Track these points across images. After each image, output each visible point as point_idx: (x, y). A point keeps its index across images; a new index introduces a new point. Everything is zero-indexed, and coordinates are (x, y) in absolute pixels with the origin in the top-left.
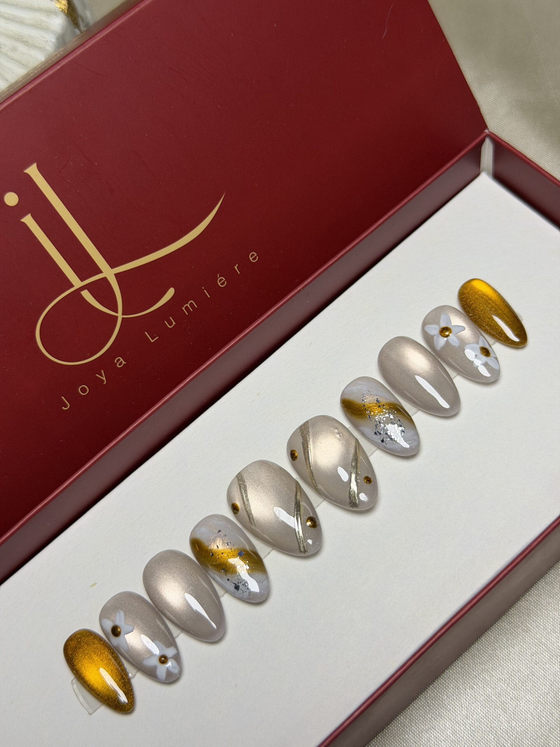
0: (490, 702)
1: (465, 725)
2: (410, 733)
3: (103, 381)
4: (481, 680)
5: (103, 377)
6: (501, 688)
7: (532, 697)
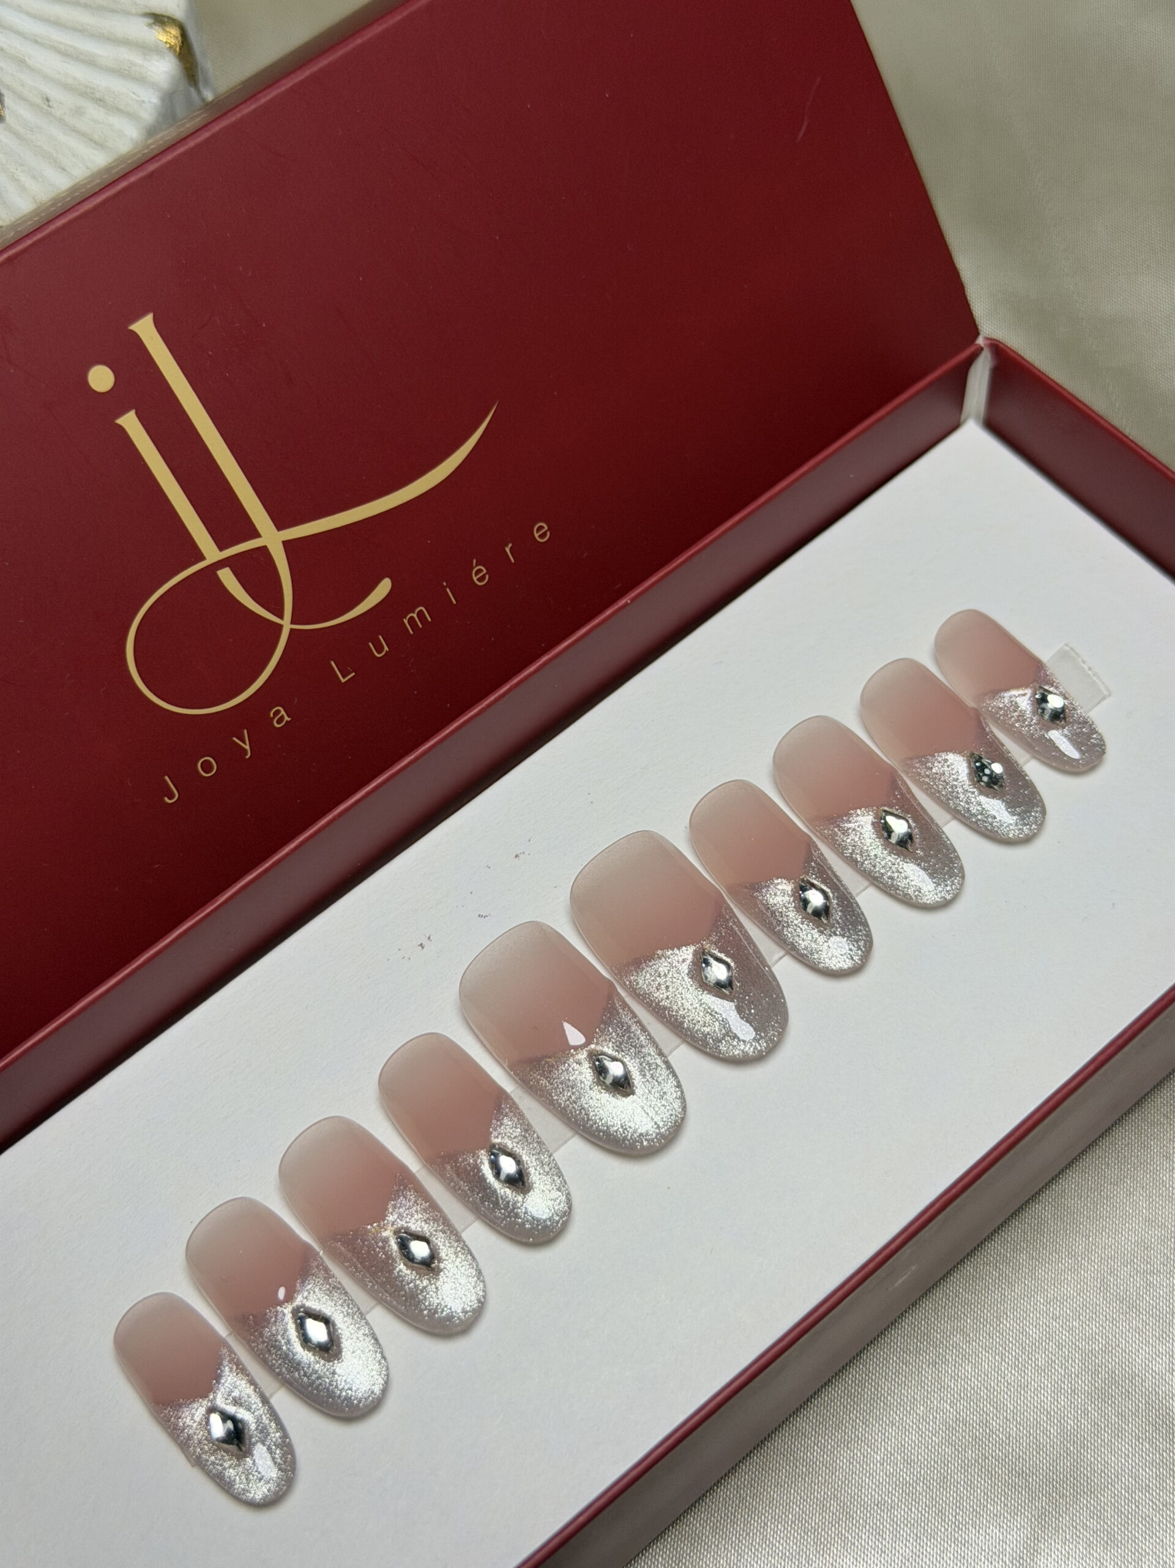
0: (969, 1389)
1: (920, 1433)
2: (816, 1448)
3: (245, 751)
4: (951, 1348)
5: (245, 744)
6: (988, 1364)
7: (1048, 1380)
